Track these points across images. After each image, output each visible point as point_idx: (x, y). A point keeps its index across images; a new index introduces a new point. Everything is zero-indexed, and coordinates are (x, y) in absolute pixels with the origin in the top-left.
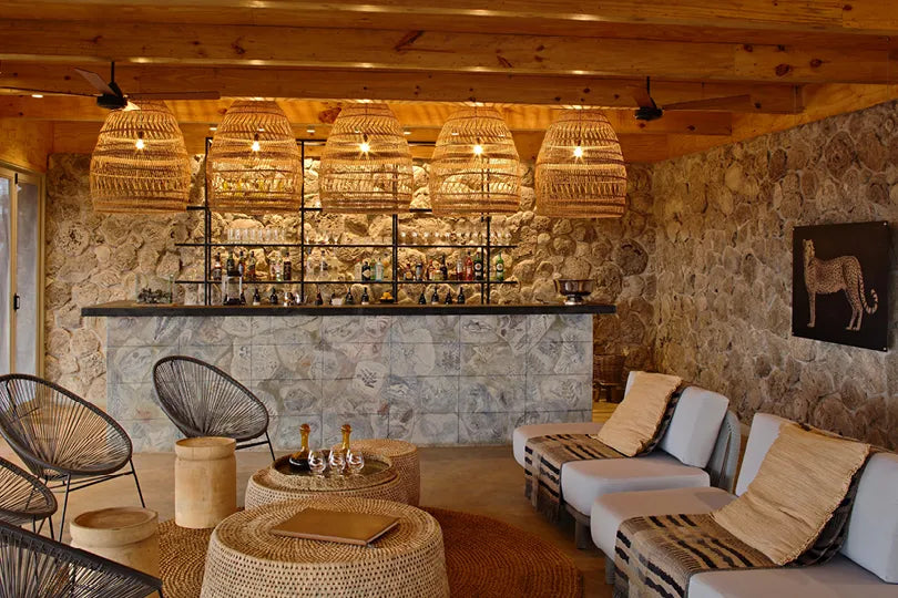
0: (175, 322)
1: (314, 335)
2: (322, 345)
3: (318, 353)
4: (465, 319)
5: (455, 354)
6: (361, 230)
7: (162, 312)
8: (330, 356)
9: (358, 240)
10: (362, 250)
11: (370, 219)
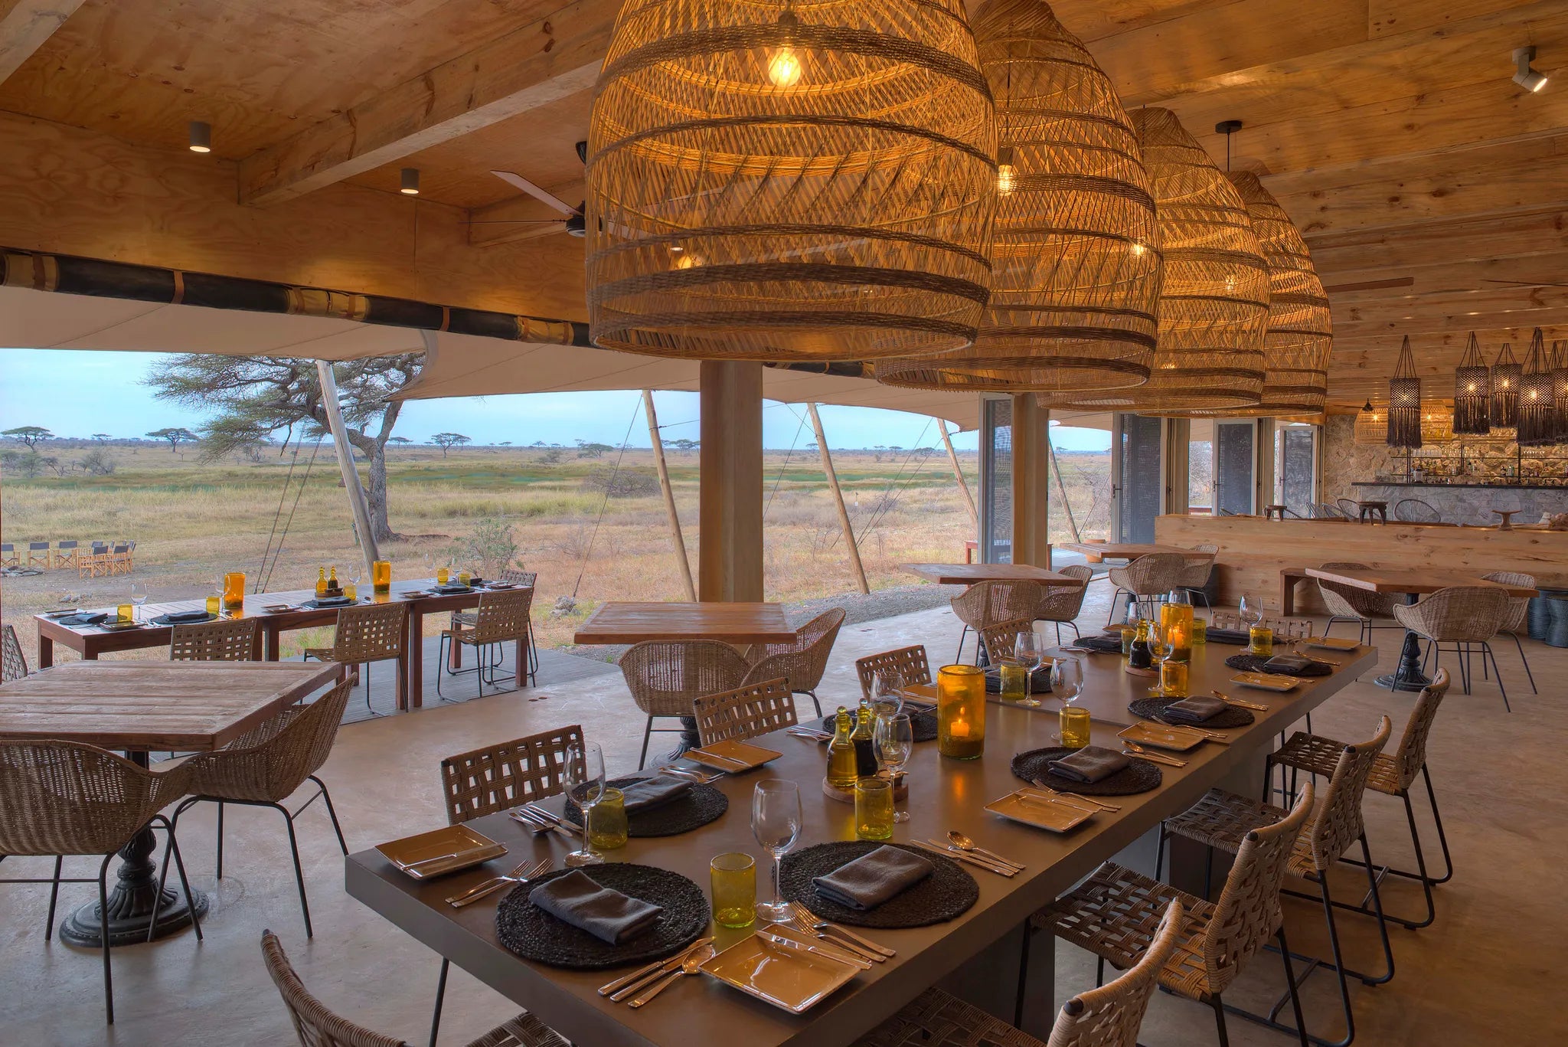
0: (1391, 489)
1: (1457, 496)
2: (1462, 500)
3: (1458, 503)
4: (1537, 491)
5: (1531, 506)
6: (1501, 450)
7: (1386, 484)
8: (1466, 505)
9: (1499, 455)
10: (1501, 460)
11: (1506, 446)
